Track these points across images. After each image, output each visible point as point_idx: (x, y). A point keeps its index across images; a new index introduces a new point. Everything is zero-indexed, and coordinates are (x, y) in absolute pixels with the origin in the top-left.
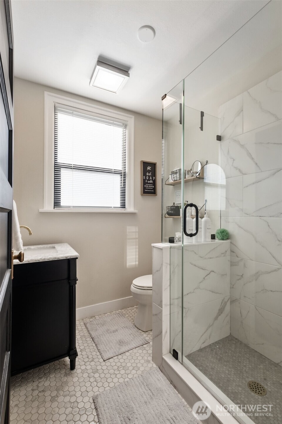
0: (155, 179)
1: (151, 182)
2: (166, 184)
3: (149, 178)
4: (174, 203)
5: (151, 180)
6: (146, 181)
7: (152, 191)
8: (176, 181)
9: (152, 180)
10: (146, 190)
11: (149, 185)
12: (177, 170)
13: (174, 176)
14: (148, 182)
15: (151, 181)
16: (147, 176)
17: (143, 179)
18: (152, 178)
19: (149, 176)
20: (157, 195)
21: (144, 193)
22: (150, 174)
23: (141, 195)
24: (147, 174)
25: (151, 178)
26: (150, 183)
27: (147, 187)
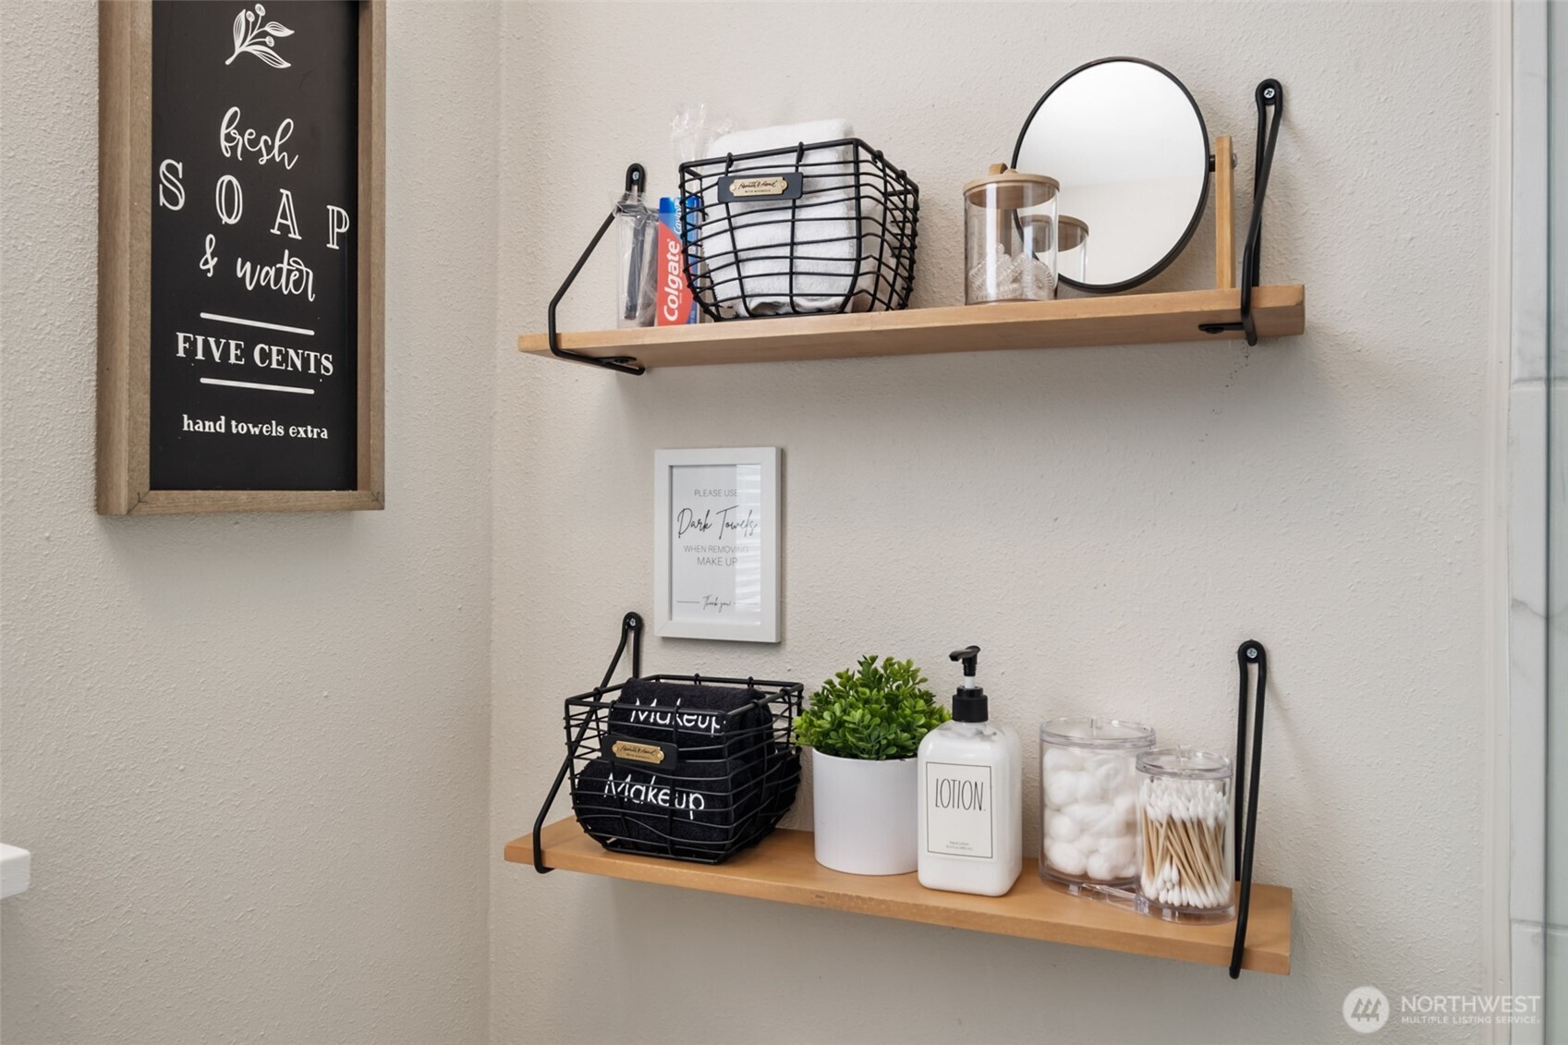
0: (350, 240)
1: (287, 288)
2: (557, 350)
3: (260, 207)
4: (633, 626)
5: (296, 249)
6: (209, 263)
7: (312, 432)
8: (765, 311)
9: (309, 249)
10: (209, 427)
11: (251, 337)
12: (801, 150)
13: (745, 238)
14: (243, 270)
15: (291, 275)
16: (230, 166)
17: (157, 211)
18: (313, 223)
19: (261, 182)
20: (378, 502)
21: (156, 484)
22: (274, 149)
23: (102, 505)
24: (230, 135)
25: (287, 218)
26: (268, 302)
27: (224, 370)
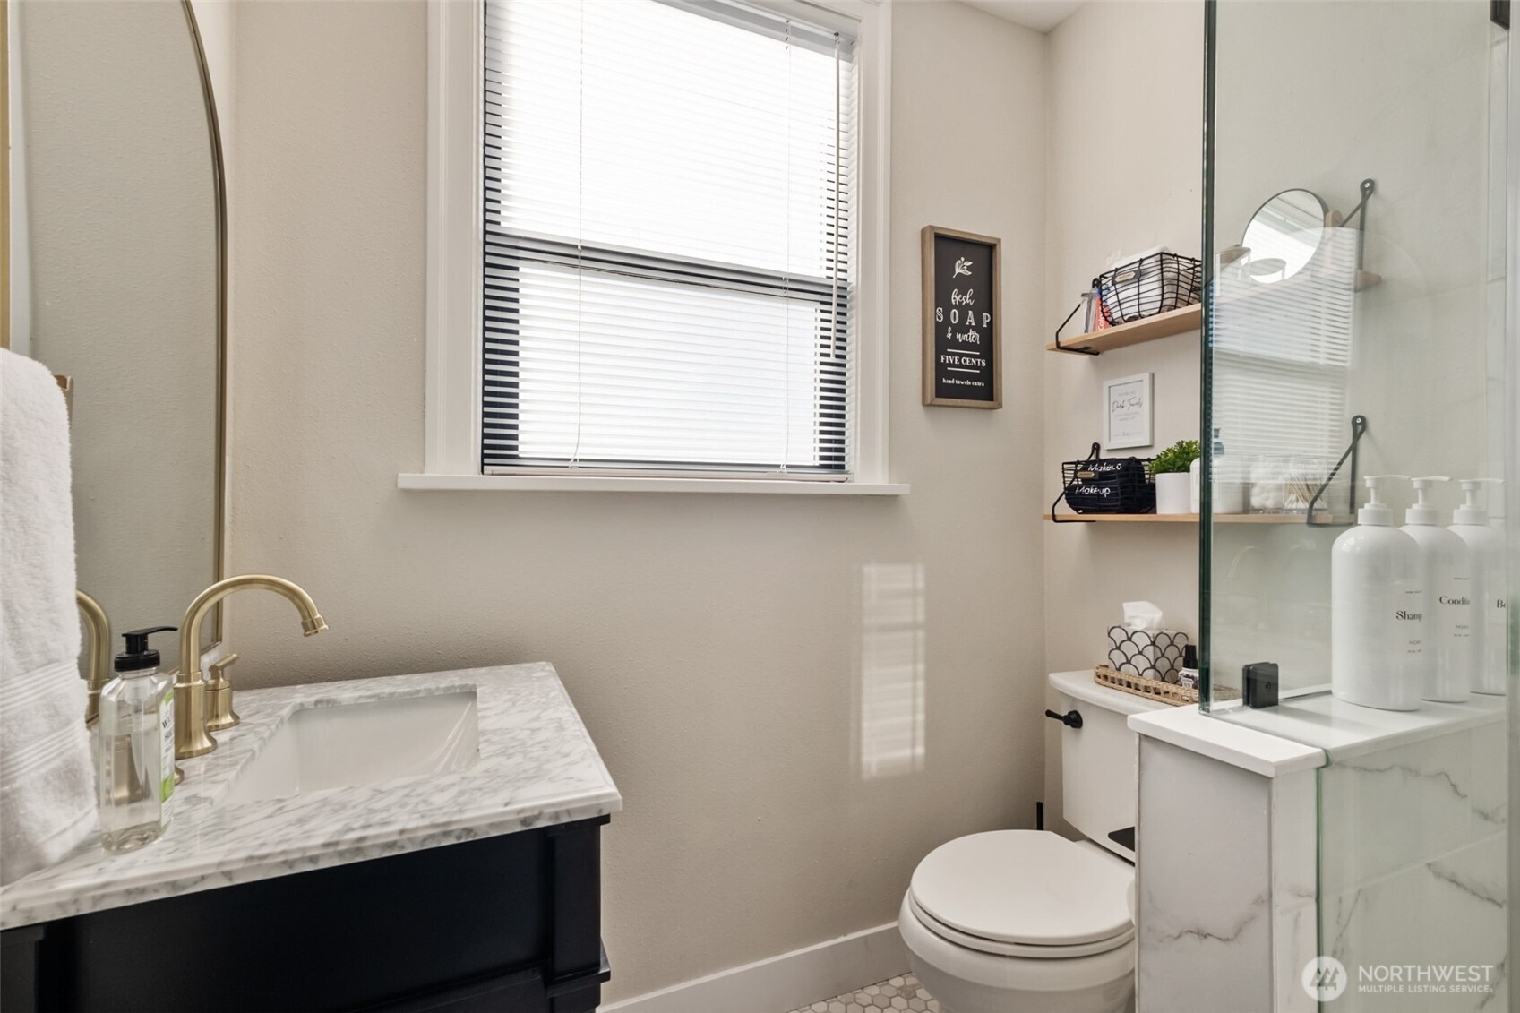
0: (990, 324)
1: (971, 340)
2: (1059, 347)
3: (963, 317)
4: (1096, 447)
5: (974, 328)
6: (949, 335)
7: (979, 384)
8: (1134, 318)
9: (978, 328)
10: (950, 382)
11: (961, 355)
12: (1142, 260)
13: (1121, 296)
14: (958, 336)
15: (973, 336)
16: (955, 307)
17: (937, 322)
18: (979, 319)
19: (963, 310)
20: (1000, 406)
21: (937, 396)
22: (967, 300)
23: (924, 404)
24: (955, 298)
25: (971, 320)
26: (966, 345)
27: (954, 365)
